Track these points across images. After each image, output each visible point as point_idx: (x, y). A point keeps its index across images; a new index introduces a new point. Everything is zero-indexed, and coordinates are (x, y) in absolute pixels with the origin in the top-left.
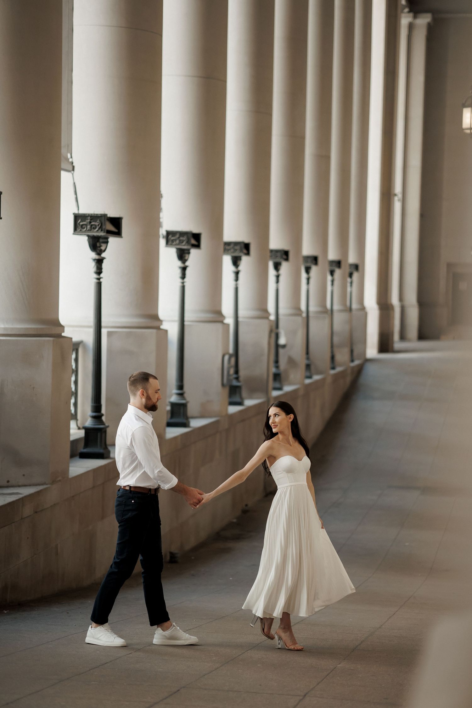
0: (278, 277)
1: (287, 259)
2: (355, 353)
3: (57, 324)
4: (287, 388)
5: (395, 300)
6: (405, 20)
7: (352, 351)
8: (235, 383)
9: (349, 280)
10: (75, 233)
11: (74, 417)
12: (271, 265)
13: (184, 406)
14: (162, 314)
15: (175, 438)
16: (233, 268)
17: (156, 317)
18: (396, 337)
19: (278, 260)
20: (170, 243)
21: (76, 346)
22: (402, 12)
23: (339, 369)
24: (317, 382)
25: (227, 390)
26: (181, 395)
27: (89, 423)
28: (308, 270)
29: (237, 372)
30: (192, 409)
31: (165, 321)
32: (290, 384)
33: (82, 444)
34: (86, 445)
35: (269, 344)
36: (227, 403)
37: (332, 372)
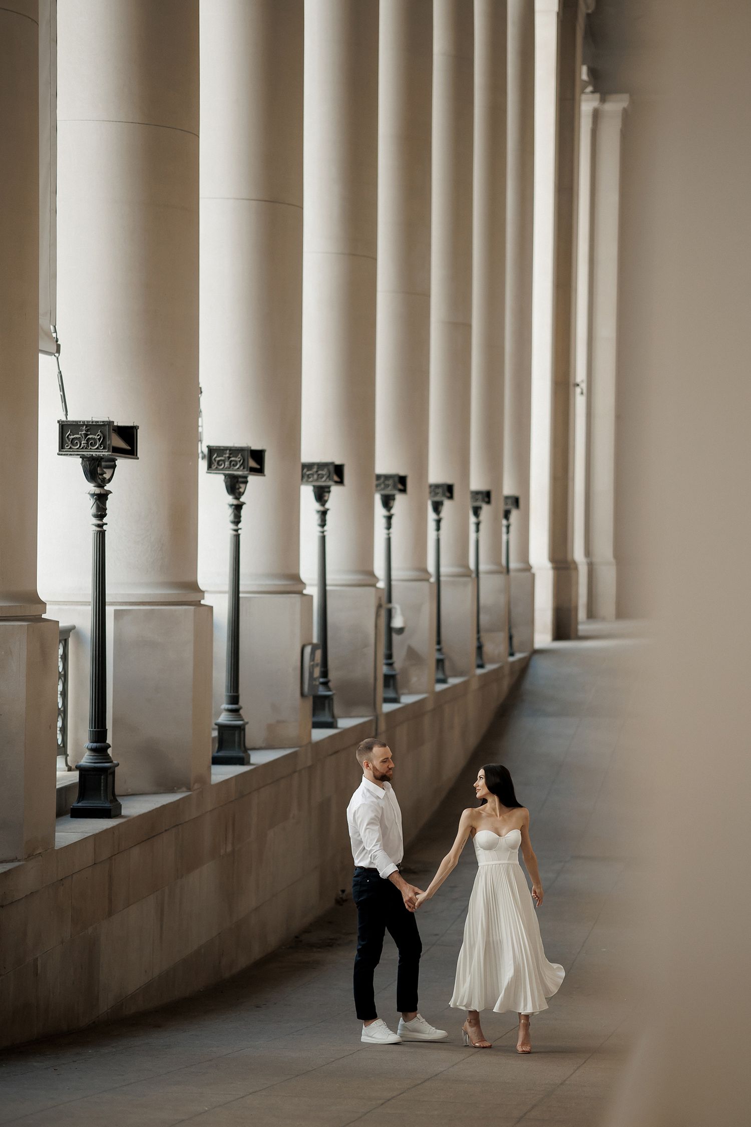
0: (389, 518)
1: (403, 491)
2: (516, 641)
3: (34, 599)
4: (407, 699)
5: (578, 554)
6: (587, 105)
7: (511, 638)
8: (322, 691)
9: (504, 522)
10: (61, 453)
11: (62, 750)
12: (378, 499)
13: (241, 729)
14: (203, 581)
15: (226, 782)
16: (317, 506)
17: (194, 587)
18: (582, 614)
19: (388, 492)
20: (215, 465)
21: (65, 635)
22: (583, 92)
23: (489, 667)
24: (455, 687)
25: (309, 703)
26: (235, 712)
27: (86, 759)
28: (437, 507)
29: (325, 674)
30: (253, 735)
31: (207, 591)
32: (411, 693)
33: (76, 794)
34: (82, 796)
35: (376, 626)
36: (310, 725)
37: (480, 671)
